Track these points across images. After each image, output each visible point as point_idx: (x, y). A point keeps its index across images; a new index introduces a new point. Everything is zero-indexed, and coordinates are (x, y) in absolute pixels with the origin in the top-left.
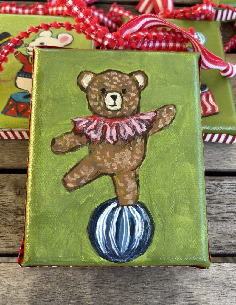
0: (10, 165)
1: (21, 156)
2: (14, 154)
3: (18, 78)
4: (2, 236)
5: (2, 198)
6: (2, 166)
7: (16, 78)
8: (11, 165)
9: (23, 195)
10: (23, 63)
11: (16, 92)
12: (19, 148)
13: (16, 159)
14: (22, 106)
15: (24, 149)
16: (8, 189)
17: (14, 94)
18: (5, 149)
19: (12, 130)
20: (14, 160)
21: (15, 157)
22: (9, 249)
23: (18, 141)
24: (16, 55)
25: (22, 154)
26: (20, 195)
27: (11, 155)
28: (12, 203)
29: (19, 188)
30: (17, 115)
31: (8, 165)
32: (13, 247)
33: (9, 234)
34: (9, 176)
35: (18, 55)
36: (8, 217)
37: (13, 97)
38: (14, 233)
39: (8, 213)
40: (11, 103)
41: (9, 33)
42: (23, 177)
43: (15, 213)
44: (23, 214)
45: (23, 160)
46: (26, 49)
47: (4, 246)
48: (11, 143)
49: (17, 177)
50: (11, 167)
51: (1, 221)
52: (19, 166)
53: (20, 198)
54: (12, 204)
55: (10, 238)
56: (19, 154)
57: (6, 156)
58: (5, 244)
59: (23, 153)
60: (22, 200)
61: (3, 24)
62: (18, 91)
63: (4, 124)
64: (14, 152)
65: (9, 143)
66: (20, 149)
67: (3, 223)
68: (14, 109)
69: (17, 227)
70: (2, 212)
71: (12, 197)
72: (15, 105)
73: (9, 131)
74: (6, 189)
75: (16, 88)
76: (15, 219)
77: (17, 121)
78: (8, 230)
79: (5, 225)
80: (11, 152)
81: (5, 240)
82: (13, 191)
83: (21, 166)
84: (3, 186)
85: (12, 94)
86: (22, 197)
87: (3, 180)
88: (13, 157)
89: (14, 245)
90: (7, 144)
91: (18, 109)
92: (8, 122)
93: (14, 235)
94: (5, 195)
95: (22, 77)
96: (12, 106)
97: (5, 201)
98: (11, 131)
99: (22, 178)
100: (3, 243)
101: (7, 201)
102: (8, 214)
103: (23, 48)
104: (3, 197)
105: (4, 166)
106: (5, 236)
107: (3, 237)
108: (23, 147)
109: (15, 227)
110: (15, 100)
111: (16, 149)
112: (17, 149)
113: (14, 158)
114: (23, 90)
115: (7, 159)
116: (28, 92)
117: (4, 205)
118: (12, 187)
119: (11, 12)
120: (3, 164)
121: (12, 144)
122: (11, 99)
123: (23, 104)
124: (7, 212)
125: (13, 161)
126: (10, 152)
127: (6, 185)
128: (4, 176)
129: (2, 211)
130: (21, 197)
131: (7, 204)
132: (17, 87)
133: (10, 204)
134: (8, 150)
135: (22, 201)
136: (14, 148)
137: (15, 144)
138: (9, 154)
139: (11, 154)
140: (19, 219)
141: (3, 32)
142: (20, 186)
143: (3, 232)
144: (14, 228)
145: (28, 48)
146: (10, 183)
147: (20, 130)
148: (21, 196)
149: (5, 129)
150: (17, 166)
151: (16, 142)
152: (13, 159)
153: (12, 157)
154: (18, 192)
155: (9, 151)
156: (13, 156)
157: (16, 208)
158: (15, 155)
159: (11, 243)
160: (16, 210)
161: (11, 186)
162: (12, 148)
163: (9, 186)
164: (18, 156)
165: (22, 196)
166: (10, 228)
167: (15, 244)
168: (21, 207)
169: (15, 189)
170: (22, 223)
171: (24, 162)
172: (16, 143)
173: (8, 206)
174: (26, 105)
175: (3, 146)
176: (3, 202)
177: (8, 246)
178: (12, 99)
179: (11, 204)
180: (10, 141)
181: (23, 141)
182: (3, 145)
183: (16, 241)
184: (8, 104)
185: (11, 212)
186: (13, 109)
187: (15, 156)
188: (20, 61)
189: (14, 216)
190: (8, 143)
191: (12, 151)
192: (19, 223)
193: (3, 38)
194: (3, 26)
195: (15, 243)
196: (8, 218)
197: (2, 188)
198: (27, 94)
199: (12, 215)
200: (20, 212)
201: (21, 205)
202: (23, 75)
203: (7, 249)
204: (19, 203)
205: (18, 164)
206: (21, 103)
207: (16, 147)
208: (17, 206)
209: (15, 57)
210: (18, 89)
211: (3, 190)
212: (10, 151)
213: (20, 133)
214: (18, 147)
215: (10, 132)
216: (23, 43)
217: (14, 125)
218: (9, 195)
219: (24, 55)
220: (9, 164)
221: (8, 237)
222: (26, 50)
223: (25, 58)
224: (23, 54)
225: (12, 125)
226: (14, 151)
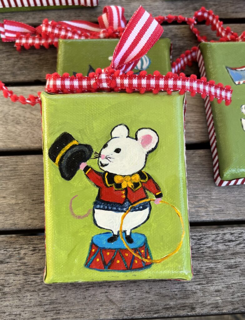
3: (96, 210)
7: (94, 212)
10: (97, 186)
11: (97, 234)
14: (108, 254)
17: (95, 236)
24: (86, 173)
30: (105, 268)
35: (89, 173)
37: (94, 241)
40: (93, 250)
46: (98, 161)
62: (99, 231)
68: (100, 260)
72: (99, 253)
85: (93, 236)
91: (104, 260)
95: (100, 208)
96: (96, 255)
103: (94, 160)
116: (111, 232)
122: (93, 245)
123: (109, 252)
132: (97, 225)
145: (100, 159)
174: (112, 252)
178: (94, 244)
184: (90, 253)
186: (98, 260)
202: (102, 207)
206: (106, 249)
209: (85, 176)
210: (99, 229)
216: (93, 152)
219: (97, 172)
222: (98, 163)
223: (99, 177)
224: (94, 171)
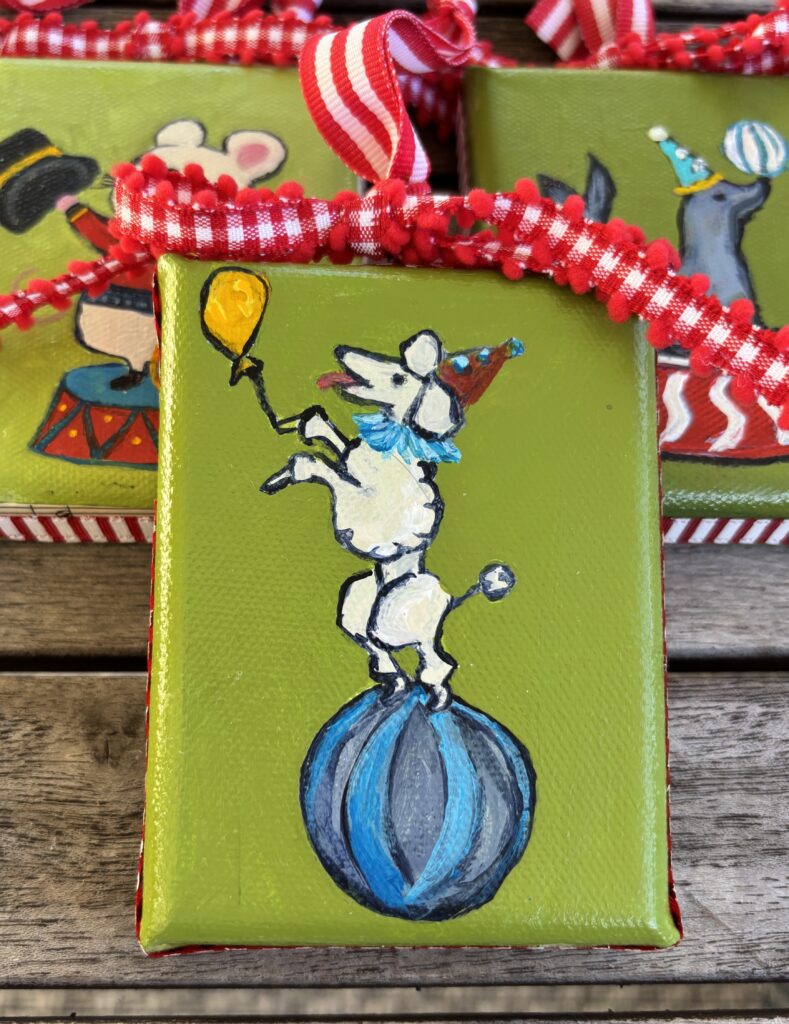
0: (65, 641)
1: (104, 606)
2: (81, 599)
3: (86, 307)
4: (49, 917)
5: (42, 772)
6: (35, 647)
7: (79, 310)
8: (71, 641)
9: (119, 757)
10: (100, 250)
11: (79, 366)
12: (97, 577)
13: (87, 617)
14: (108, 419)
15: (117, 580)
16: (63, 738)
17: (74, 371)
18: (46, 581)
19: (70, 513)
20: (81, 624)
21: (83, 611)
22: (80, 968)
23: (94, 550)
24: (73, 220)
25: (110, 600)
26: (110, 760)
27: (67, 602)
28: (80, 789)
29: (106, 731)
30: (91, 456)
31: (58, 641)
32: (94, 961)
33: (75, 912)
34: (65, 687)
35: (79, 219)
36: (70, 844)
37: (70, 384)
38: (95, 908)
39: (68, 828)
40: (63, 408)
41: (43, 132)
42: (119, 689)
43: (95, 827)
44: (122, 832)
45: (116, 621)
46: (111, 193)
47: (60, 956)
48: (65, 555)
49: (93, 690)
50: (70, 648)
51: (45, 861)
52: (99, 644)
53: (111, 770)
54: (82, 793)
55: (81, 926)
56: (99, 600)
57: (48, 607)
58: (63, 949)
59: (112, 596)
60: (117, 777)
61: (19, 100)
62: (88, 359)
63: (43, 490)
64: (81, 593)
65: (60, 558)
66: (100, 580)
67: (50, 869)
68: (79, 434)
69: (103, 883)
70: (45, 826)
71: (79, 768)
72: (80, 414)
73: (59, 514)
74: (56, 737)
75: (80, 347)
76: (95, 851)
77: (93, 481)
78: (72, 894)
79: (58, 875)
80: (67, 593)
81: (61, 932)
82: (83, 745)
83: (109, 646)
84: (42, 724)
85: (67, 370)
86: (119, 767)
87: (43, 701)
88: (77, 609)
89: (98, 954)
90: (49, 562)
91: (94, 434)
92: (58, 481)
93: (96, 913)
94: (53, 758)
95: (99, 303)
96: (68, 420)
97: (52, 782)
98: (66, 516)
99: (113, 693)
100: (55, 944)
101: (63, 783)
102: (70, 831)
103: (100, 191)
104: (45, 768)
105: (42, 645)
106: (61, 916)
107: (55, 921)
108: (112, 572)
109: (98, 883)
110: (80, 396)
111: (84, 579)
112: (89, 580)
113: (79, 615)
114: (107, 358)
115: (55, 617)
116: (125, 363)
117: (54, 796)
118: (76, 727)
119: (42, 50)
120: (40, 637)
121: (72, 562)
122: (63, 392)
123: (111, 414)
124: (62, 824)
125: (75, 625)
126: (61, 592)
127: (56, 720)
128: (43, 685)
129: (44, 822)
130: (115, 765)
131: (64, 794)
132: (82, 342)
133: (75, 794)
134: (55, 582)
135: (120, 781)
136: (77, 577)
137: (81, 559)
138: (59, 599)
139: (68, 599)
140: (111, 852)
141: (22, 131)
142: (109, 725)
143: (54, 901)
144: (92, 887)
146: (70, 712)
147: (102, 511)
148: (112, 764)
149: (46, 508)
150: (92, 645)
151: (83, 553)
152: (78, 620)
153: (74, 612)
154: (101, 746)
155: (60, 588)
156: (75, 606)
157: (96, 810)
158: (81, 602)
159: (85, 947)
160: (96, 818)
161: (72, 725)
162: (68, 577)
163: (68, 724)
164: (97, 606)
165: (117, 764)
166: (78, 886)
167: (101, 950)
168: (115, 806)
169: (91, 736)
170: (123, 867)
171: (118, 631)
172: (86, 556)
173: (66, 801)
174: (123, 414)
175: (35, 570)
176: (48, 785)
177: (75, 957)
178: (67, 391)
179: (79, 793)
180: (61, 550)
181: (112, 550)
182: (36, 563)
183: (105, 937)
184: (52, 412)
185: (77, 827)
186: (73, 433)
187: (84, 608)
188: (88, 243)
189: (93, 841)
190: (54, 555)
191: (70, 586)
192: (112, 867)
193: (22, 154)
194: (20, 105)
195: (100, 946)
196: (68, 849)
197: (40, 732)
198: (125, 371)
199: (82, 838)
200: (111, 825)
201: (114, 797)
202: (105, 298)
203: (72, 969)
204: (107, 791)
205: (96, 636)
206: (103, 406)
207: (87, 573)
208: (102, 803)
209: (69, 227)
210: (89, 353)
211: (46, 740)
212: (65, 590)
213: (103, 523)
214: (93, 572)
215: (65, 520)
216: (98, 173)
217: (79, 495)
218: (68, 757)
219: (102, 219)
220: (62, 636)
221: (72, 921)
222: (110, 199)
224: (97, 215)
225: (73, 494)
226: (79, 586)
